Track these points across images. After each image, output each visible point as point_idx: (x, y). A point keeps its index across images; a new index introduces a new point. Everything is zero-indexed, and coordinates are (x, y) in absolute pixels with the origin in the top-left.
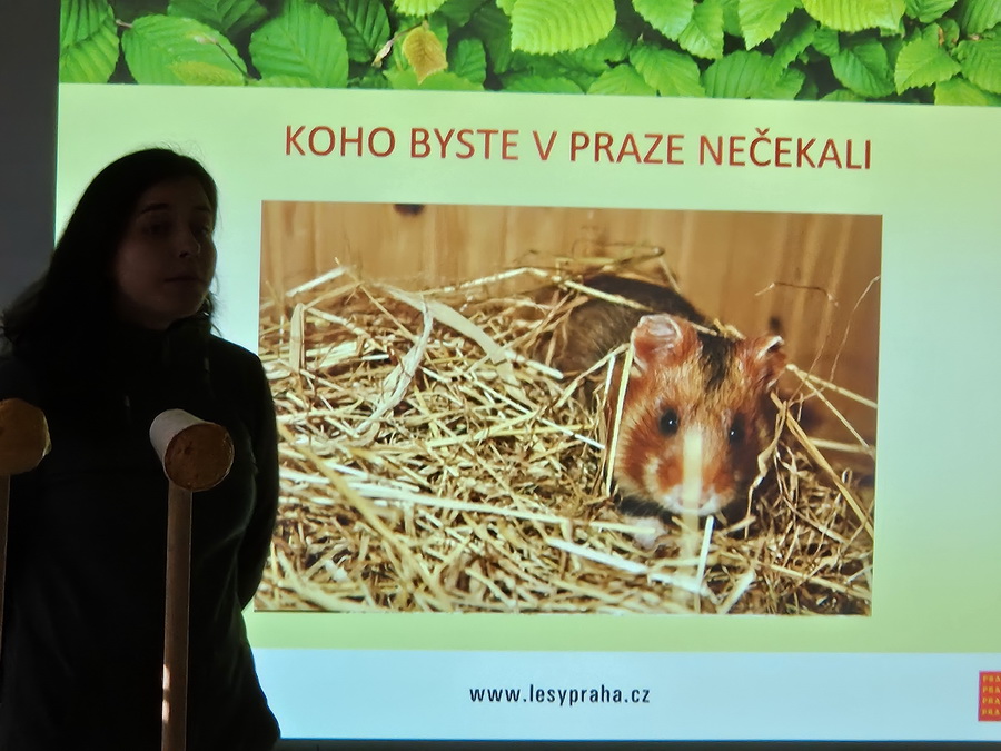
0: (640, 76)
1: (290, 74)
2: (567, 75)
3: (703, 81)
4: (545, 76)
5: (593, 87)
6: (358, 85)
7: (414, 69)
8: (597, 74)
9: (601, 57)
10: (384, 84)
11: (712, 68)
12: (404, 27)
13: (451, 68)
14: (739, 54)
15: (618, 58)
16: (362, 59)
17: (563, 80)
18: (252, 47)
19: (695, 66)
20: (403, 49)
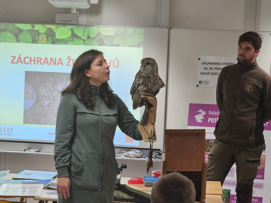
0: (75, 42)
1: (24, 41)
2: (64, 42)
3: (84, 43)
4: (61, 42)
5: (68, 44)
6: (33, 43)
7: (41, 41)
8: (68, 42)
9: (69, 39)
10: (37, 43)
11: (85, 41)
12: (40, 35)
13: (47, 41)
14: (90, 39)
15: (72, 39)
16: (34, 39)
17: (63, 43)
18: (18, 37)
19: (83, 41)
20: (40, 38)
